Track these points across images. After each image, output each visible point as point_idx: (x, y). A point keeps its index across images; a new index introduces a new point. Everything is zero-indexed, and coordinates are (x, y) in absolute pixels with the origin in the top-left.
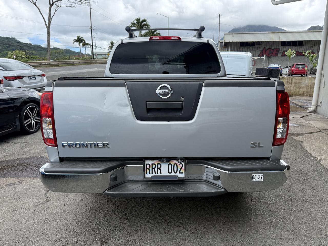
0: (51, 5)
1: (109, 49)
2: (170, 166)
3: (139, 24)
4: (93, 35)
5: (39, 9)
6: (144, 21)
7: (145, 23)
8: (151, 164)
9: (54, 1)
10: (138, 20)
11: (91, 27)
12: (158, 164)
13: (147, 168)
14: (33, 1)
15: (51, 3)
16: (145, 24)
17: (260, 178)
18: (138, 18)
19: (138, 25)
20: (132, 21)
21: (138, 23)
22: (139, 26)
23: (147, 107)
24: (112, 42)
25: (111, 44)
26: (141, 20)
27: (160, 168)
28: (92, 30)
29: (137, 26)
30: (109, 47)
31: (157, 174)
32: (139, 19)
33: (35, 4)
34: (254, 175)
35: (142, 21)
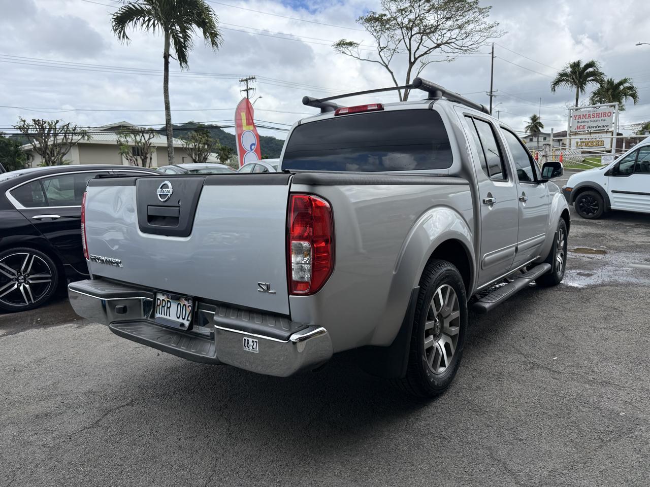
0: (412, 64)
1: (526, 132)
2: (179, 306)
3: (577, 74)
4: (493, 107)
5: (392, 73)
6: (591, 65)
7: (591, 70)
8: (161, 300)
9: (416, 57)
10: (576, 65)
11: (491, 92)
12: (168, 301)
13: (158, 305)
14: (384, 63)
15: (413, 60)
16: (591, 72)
17: (254, 347)
18: (576, 61)
19: (574, 76)
20: (560, 70)
21: (573, 72)
22: (576, 78)
23: (149, 214)
24: (535, 116)
25: (531, 121)
26: (582, 65)
27: (169, 308)
28: (493, 98)
29: (573, 79)
30: (526, 128)
31: (165, 317)
32: (579, 62)
33: (387, 67)
34: (247, 339)
35: (585, 66)
